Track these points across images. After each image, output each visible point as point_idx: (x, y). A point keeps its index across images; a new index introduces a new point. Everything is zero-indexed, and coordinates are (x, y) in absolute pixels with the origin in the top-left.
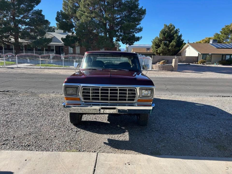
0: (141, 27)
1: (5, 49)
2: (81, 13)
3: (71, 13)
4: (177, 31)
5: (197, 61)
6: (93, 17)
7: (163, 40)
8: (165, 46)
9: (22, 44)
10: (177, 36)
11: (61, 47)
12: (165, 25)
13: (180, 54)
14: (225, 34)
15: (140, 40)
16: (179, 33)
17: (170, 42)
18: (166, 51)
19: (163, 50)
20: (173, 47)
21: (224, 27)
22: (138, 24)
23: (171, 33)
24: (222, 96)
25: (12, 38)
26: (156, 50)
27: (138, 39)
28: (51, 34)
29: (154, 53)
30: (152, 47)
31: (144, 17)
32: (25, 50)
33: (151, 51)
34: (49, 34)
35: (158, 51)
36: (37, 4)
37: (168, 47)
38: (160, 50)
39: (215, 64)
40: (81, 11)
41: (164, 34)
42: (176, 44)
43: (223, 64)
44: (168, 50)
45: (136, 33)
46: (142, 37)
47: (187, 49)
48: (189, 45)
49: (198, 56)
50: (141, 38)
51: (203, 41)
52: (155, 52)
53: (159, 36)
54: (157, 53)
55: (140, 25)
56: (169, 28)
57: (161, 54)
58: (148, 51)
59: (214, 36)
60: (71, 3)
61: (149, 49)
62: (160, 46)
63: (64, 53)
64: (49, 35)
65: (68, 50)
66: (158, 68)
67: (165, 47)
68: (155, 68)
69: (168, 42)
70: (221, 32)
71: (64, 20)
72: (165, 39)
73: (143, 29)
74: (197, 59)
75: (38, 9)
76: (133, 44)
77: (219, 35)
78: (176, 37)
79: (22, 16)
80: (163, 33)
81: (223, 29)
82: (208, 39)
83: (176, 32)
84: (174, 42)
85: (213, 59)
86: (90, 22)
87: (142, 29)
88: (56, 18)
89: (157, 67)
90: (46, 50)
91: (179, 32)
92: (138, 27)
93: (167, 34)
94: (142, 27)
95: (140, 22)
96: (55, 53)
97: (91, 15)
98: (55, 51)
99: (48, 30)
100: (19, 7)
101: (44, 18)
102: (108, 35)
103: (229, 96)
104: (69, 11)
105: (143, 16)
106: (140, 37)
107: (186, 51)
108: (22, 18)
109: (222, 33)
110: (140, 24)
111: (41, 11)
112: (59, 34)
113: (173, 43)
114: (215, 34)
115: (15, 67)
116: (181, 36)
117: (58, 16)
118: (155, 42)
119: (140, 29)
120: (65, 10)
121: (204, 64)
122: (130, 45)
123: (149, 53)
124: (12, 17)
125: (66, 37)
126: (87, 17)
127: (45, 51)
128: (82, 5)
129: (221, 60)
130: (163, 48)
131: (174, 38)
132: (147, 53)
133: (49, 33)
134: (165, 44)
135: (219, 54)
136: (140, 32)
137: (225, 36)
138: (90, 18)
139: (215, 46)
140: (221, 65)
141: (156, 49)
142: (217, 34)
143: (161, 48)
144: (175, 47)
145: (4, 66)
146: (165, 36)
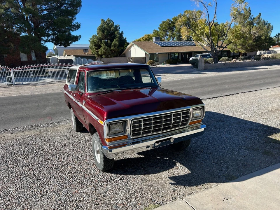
0: (77, 23)
4: (117, 27)
5: (145, 61)
7: (103, 39)
8: (106, 45)
10: (118, 33)
12: (102, 20)
13: (125, 54)
14: (164, 31)
15: (79, 40)
16: (120, 30)
17: (112, 41)
18: (109, 53)
19: (105, 51)
20: (116, 47)
21: (161, 23)
22: (72, 18)
23: (110, 30)
24: (205, 99)
26: (96, 52)
29: (94, 55)
30: (91, 47)
31: (80, 9)
33: (90, 53)
35: (100, 53)
37: (111, 48)
38: (101, 51)
39: (163, 64)
41: (103, 32)
42: (119, 43)
43: (171, 64)
44: (111, 50)
45: (73, 31)
47: (132, 49)
48: (133, 44)
49: (145, 56)
50: (80, 38)
51: (143, 38)
52: (95, 53)
53: (97, 34)
54: (98, 55)
56: (108, 24)
57: (103, 56)
58: (87, 53)
59: (153, 33)
61: (87, 50)
62: (101, 46)
67: (106, 47)
69: (109, 42)
70: (159, 28)
72: (105, 37)
74: (145, 60)
77: (158, 31)
78: (118, 36)
80: (102, 29)
81: (161, 25)
82: (148, 37)
83: (116, 29)
84: (117, 40)
85: (160, 59)
87: (80, 25)
91: (119, 28)
92: (74, 22)
93: (107, 31)
94: (79, 23)
95: (75, 17)
102: (33, 35)
103: (210, 98)
105: (78, 9)
106: (78, 36)
107: (131, 51)
109: (161, 30)
110: (75, 19)
113: (115, 42)
114: (154, 31)
116: (122, 33)
118: (94, 42)
119: (78, 25)
121: (154, 65)
122: (65, 46)
123: (87, 55)
129: (167, 59)
130: (104, 49)
131: (116, 36)
132: (85, 55)
134: (106, 44)
135: (165, 53)
136: (77, 29)
137: (164, 33)
139: (160, 45)
140: (169, 65)
141: (97, 50)
142: (156, 31)
143: (102, 48)
144: (117, 47)
146: (105, 34)
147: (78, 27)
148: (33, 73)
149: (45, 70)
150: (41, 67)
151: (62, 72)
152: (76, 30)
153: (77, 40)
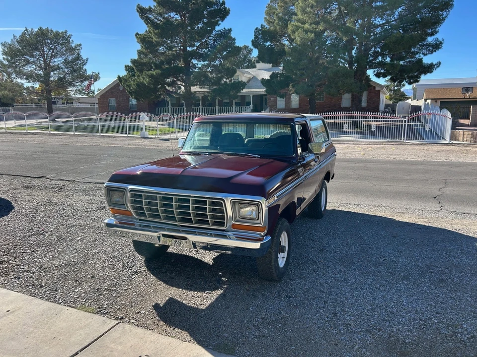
0: (437, 40)
1: (173, 105)
2: (296, 26)
3: (279, 29)
6: (320, 30)
9: (195, 95)
11: (264, 97)
15: (434, 71)
22: (432, 34)
25: (182, 85)
27: (429, 69)
28: (249, 73)
31: (448, 14)
32: (203, 105)
33: (476, 94)
34: (244, 73)
36: (223, 20)
40: (299, 21)
45: (425, 55)
46: (440, 63)
50: (438, 67)
55: (437, 36)
58: (467, 95)
60: (281, 7)
61: (471, 89)
63: (268, 109)
64: (243, 75)
65: (275, 102)
66: (469, 138)
68: (461, 138)
71: (268, 44)
73: (443, 45)
75: (225, 28)
76: (418, 81)
79: (197, 44)
86: (312, 41)
88: (252, 41)
89: (465, 136)
90: (237, 104)
92: (430, 39)
94: (441, 40)
95: (438, 29)
96: (252, 108)
97: (316, 26)
98: (251, 105)
99: (248, 65)
100: (193, 29)
101: (235, 43)
104: (276, 25)
105: (445, 13)
106: (434, 63)
108: (198, 47)
110: (438, 32)
111: (230, 30)
112: (263, 71)
115: (172, 139)
117: (256, 37)
119: (436, 44)
120: (269, 22)
122: (410, 83)
123: (469, 98)
124: (182, 48)
125: (271, 76)
126: (306, 31)
127: (234, 106)
128: (299, 8)
132: (464, 98)
133: (244, 70)
136: (435, 51)
138: (313, 34)
145: (157, 137)
147: (437, 46)
148: (349, 126)
149: (362, 121)
150: (357, 117)
151: (390, 127)
152: (432, 53)
153: (431, 72)
